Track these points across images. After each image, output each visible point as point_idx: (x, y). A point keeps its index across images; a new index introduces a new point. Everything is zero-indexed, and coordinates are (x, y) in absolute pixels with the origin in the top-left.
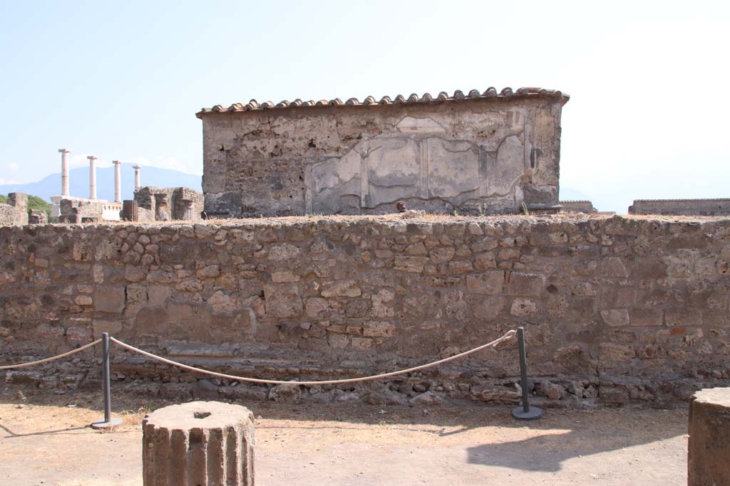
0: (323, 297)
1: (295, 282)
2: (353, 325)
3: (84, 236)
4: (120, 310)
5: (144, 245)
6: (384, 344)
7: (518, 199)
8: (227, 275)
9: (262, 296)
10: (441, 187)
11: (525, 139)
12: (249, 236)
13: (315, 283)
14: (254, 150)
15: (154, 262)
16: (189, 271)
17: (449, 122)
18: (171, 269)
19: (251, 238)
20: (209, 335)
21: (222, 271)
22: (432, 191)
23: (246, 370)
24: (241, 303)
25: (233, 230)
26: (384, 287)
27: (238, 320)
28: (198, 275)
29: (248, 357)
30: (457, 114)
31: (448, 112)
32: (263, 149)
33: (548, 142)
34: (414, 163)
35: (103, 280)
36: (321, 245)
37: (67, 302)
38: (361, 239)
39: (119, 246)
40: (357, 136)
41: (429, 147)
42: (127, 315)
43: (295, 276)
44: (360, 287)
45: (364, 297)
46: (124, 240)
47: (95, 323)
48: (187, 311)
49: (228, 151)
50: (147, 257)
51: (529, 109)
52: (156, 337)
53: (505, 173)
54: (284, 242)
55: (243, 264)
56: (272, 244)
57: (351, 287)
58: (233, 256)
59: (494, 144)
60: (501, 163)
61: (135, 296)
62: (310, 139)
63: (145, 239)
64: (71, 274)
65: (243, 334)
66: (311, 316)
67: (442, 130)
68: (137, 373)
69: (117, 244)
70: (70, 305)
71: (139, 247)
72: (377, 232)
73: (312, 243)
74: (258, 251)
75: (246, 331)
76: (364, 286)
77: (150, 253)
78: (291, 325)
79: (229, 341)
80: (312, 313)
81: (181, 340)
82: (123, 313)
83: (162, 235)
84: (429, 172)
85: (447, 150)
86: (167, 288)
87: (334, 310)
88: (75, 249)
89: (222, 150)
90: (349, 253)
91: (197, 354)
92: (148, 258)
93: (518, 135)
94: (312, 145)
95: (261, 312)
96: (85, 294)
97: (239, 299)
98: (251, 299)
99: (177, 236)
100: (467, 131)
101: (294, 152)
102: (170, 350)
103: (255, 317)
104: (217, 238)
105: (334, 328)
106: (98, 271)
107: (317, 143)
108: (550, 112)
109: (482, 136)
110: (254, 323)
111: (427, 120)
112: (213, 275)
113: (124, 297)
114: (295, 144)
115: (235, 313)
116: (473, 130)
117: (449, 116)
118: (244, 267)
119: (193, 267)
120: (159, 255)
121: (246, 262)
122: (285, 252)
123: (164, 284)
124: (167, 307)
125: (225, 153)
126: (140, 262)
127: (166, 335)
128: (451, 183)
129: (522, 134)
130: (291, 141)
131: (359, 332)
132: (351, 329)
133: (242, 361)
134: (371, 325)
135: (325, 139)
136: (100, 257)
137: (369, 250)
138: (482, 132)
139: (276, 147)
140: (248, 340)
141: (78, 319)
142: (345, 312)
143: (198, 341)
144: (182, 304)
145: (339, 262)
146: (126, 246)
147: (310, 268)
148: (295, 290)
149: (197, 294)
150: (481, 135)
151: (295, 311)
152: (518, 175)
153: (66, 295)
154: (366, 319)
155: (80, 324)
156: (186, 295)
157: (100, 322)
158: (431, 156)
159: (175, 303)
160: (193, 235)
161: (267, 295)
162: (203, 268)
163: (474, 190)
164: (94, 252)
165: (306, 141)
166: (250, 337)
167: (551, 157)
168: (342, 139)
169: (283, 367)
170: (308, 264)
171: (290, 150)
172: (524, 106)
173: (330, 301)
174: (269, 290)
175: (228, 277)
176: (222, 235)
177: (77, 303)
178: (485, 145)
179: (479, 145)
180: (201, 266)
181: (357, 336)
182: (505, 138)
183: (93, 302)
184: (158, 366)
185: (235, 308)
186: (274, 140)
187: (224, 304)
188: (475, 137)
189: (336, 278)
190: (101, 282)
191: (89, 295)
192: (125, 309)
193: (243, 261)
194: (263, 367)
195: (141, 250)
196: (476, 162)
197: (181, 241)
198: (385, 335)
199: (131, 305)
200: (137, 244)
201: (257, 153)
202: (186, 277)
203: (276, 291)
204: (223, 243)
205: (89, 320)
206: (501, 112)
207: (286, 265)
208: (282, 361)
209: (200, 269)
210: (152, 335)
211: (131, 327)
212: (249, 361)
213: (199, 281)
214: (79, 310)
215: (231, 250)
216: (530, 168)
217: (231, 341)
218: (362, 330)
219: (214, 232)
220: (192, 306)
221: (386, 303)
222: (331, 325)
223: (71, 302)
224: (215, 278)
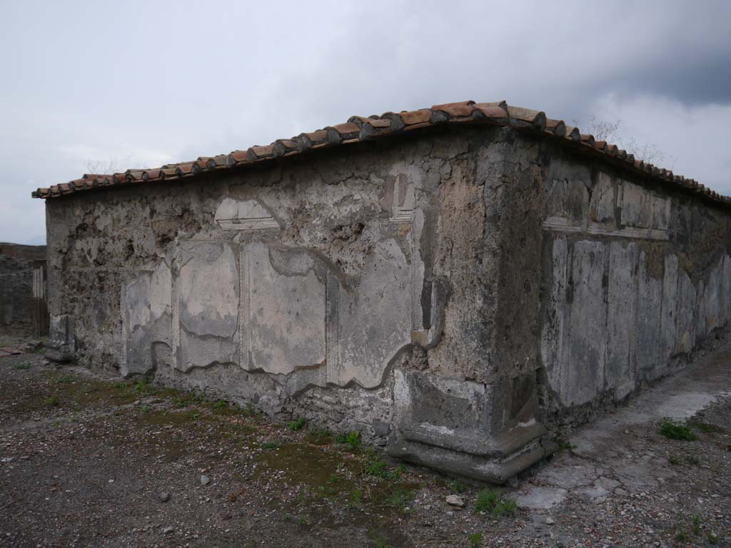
7: (399, 404)
10: (267, 351)
17: (286, 206)
22: (253, 355)
30: (298, 187)
31: (284, 184)
34: (232, 293)
51: (426, 166)
53: (373, 333)
60: (364, 308)
67: (275, 224)
84: (252, 314)
85: (277, 269)
108: (475, 172)
111: (251, 202)
117: (286, 192)
128: (282, 343)
152: (397, 342)
158: (255, 281)
163: (317, 366)
167: (473, 301)
172: (417, 160)
178: (344, 259)
196: (322, 300)
206: (374, 179)
216: (422, 330)
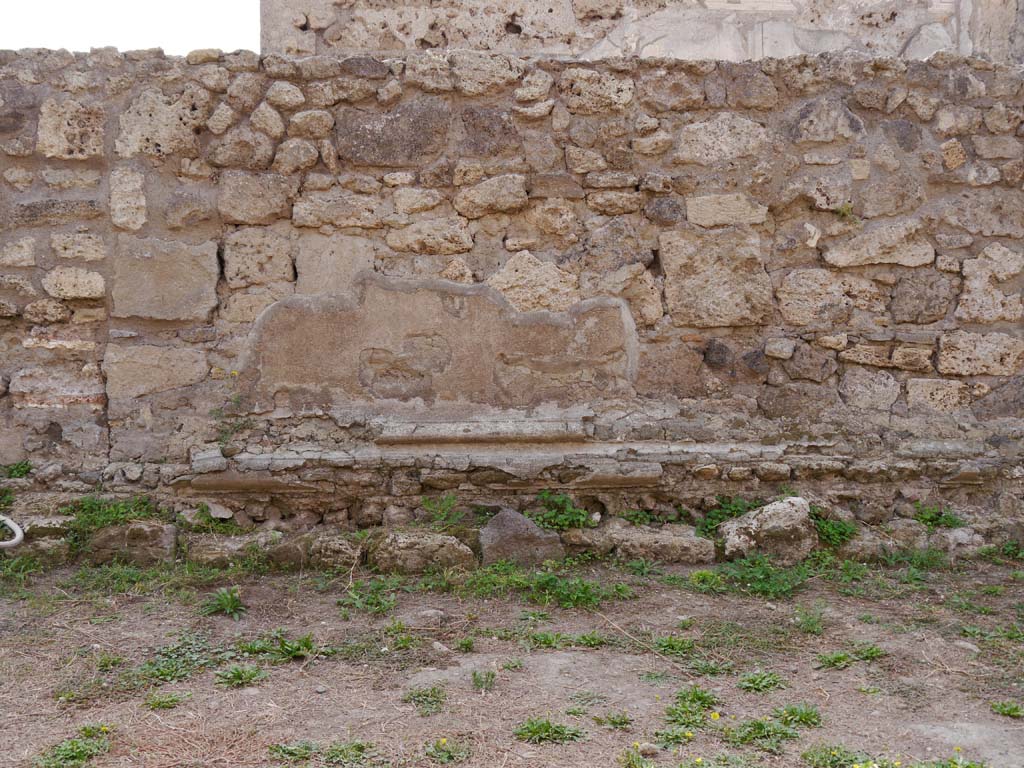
0: (832, 267)
1: (754, 225)
2: (913, 344)
3: (77, 80)
4: (202, 312)
5: (284, 110)
6: (994, 394)
8: (551, 203)
9: (654, 264)
11: (959, 31)
12: (620, 90)
13: (809, 227)
14: (382, 31)
15: (319, 164)
16: (434, 191)
18: (376, 184)
19: (626, 97)
20: (496, 378)
21: (537, 192)
23: (637, 474)
24: (596, 285)
25: (574, 71)
26: (998, 237)
27: (588, 335)
28: (461, 205)
29: (628, 438)
32: (402, 29)
33: (1003, 38)
35: (142, 220)
36: (830, 119)
37: (14, 289)
38: (938, 108)
39: (197, 113)
40: (613, 11)
41: (767, 42)
42: (223, 325)
43: (755, 207)
44: (932, 238)
45: (941, 265)
46: (217, 93)
47: (112, 354)
48: (427, 310)
49: (320, 31)
50: (297, 148)
52: (326, 393)
54: (721, 108)
55: (602, 171)
56: (688, 115)
57: (910, 238)
58: (571, 149)
59: (894, 42)
61: (255, 268)
62: (511, 12)
63: (288, 93)
64: (26, 203)
65: (601, 376)
66: (797, 319)
68: (273, 501)
69: (194, 108)
70: (26, 298)
71: (267, 115)
72: (982, 86)
73: (804, 115)
74: (647, 132)
75: (608, 368)
76: (944, 237)
77: (303, 132)
78: (737, 349)
79: (555, 397)
80: (801, 312)
81: (405, 398)
82: (210, 322)
83: (346, 80)
86: (361, 242)
87: (860, 301)
88: (47, 121)
89: (304, 28)
90: (907, 143)
91: (471, 434)
92: (296, 150)
93: (945, 22)
94: (513, 27)
95: (652, 310)
96: (78, 262)
97: (588, 274)
98: (625, 274)
99: (393, 85)
100: (841, 12)
101: (474, 40)
102: (382, 428)
103: (634, 327)
104: (520, 92)
105: (863, 352)
106: (129, 188)
107: (524, 22)
109: (870, 25)
110: (634, 343)
112: (510, 202)
113: (216, 269)
114: (477, 22)
115: (579, 314)
116: (854, 11)
118: (604, 180)
119: (445, 179)
120: (333, 143)
121: (613, 166)
122: (726, 137)
123: (352, 232)
124: (362, 300)
125: (310, 34)
126: (270, 164)
127: (358, 384)
129: (954, 21)
130: (468, 14)
131: (928, 362)
132: (905, 356)
133: (612, 450)
134: (961, 344)
135: (543, 16)
136: (135, 148)
137: (960, 136)
138: (870, 16)
139: (433, 27)
140: (616, 392)
141: (53, 344)
142: (888, 308)
143: (462, 401)
144: (411, 290)
145: (880, 167)
146: (224, 113)
147: (798, 185)
148: (754, 246)
149: (460, 259)
150: (867, 21)
151: (753, 308)
153: (12, 268)
154: (947, 326)
155: (59, 359)
156: (423, 262)
157: (133, 348)
159: (388, 289)
160: (447, 84)
161: (672, 262)
162: (479, 180)
164: (113, 128)
165: (503, 19)
166: (622, 383)
168: (582, 16)
169: (742, 463)
170: (791, 174)
171: (465, 37)
173: (849, 279)
174: (677, 246)
175: (555, 211)
176: (539, 83)
177: (52, 293)
179: (865, 42)
180: (470, 177)
181: (922, 372)
182: (919, 28)
183: (108, 290)
184: (346, 476)
185: (576, 300)
186: (429, 11)
187: (542, 291)
188: (857, 25)
189: (869, 214)
190: (137, 227)
191: (92, 265)
192: (217, 308)
193: (601, 163)
194: (681, 465)
195: (277, 129)
197: (406, 102)
198: (996, 368)
199: (238, 295)
200: (263, 106)
201: (389, 38)
202: (426, 209)
203: (699, 251)
204: (540, 109)
205: (91, 345)
207: (730, 175)
208: (733, 446)
209: (467, 184)
210: (311, 386)
211: (238, 366)
212: (634, 452)
213: (463, 221)
214: (53, 311)
215: (567, 129)
217: (564, 398)
218: (934, 357)
219: (514, 75)
220: (445, 294)
221: (1003, 282)
222: (851, 343)
223: (31, 289)
224: (511, 211)
